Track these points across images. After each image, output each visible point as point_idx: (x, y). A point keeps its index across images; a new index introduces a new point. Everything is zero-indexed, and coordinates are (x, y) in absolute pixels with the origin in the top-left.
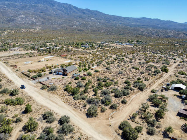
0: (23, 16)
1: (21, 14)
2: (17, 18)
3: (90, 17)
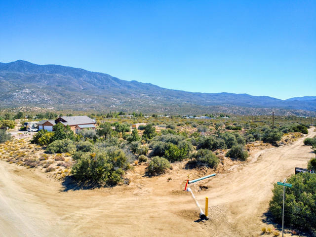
0: (27, 91)
1: (25, 88)
2: (16, 94)
3: (139, 92)
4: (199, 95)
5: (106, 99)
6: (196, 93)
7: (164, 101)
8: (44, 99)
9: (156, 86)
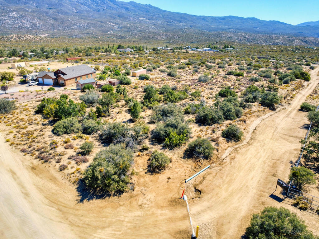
3: (138, 15)
4: (203, 19)
5: (102, 24)
6: (201, 16)
7: (165, 26)
8: (35, 25)
9: (157, 8)
